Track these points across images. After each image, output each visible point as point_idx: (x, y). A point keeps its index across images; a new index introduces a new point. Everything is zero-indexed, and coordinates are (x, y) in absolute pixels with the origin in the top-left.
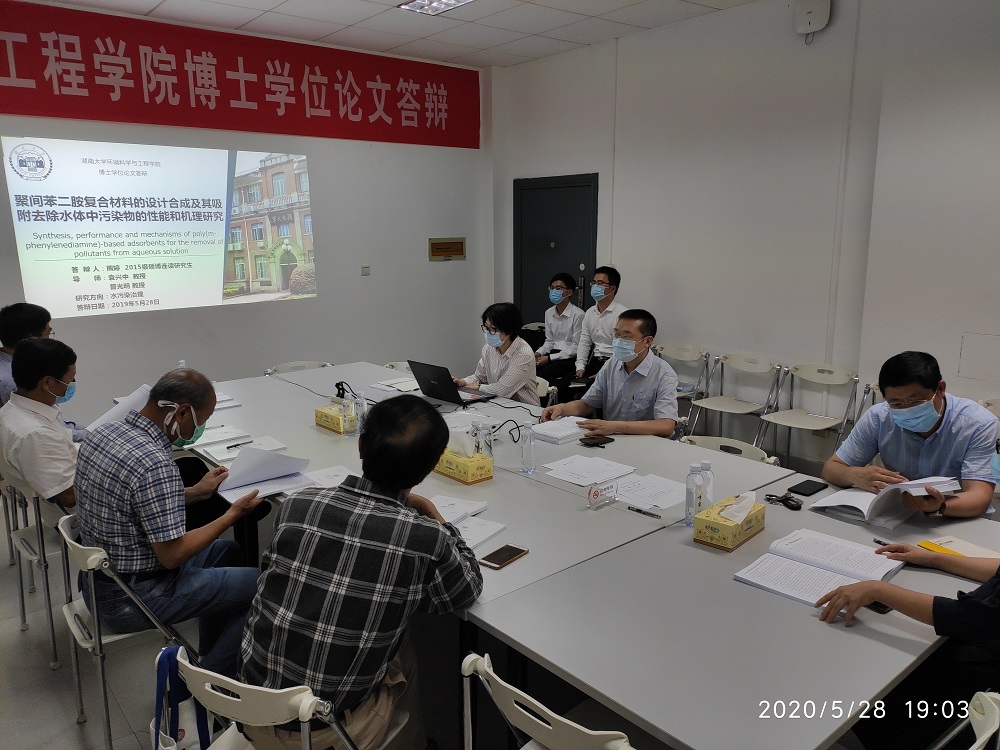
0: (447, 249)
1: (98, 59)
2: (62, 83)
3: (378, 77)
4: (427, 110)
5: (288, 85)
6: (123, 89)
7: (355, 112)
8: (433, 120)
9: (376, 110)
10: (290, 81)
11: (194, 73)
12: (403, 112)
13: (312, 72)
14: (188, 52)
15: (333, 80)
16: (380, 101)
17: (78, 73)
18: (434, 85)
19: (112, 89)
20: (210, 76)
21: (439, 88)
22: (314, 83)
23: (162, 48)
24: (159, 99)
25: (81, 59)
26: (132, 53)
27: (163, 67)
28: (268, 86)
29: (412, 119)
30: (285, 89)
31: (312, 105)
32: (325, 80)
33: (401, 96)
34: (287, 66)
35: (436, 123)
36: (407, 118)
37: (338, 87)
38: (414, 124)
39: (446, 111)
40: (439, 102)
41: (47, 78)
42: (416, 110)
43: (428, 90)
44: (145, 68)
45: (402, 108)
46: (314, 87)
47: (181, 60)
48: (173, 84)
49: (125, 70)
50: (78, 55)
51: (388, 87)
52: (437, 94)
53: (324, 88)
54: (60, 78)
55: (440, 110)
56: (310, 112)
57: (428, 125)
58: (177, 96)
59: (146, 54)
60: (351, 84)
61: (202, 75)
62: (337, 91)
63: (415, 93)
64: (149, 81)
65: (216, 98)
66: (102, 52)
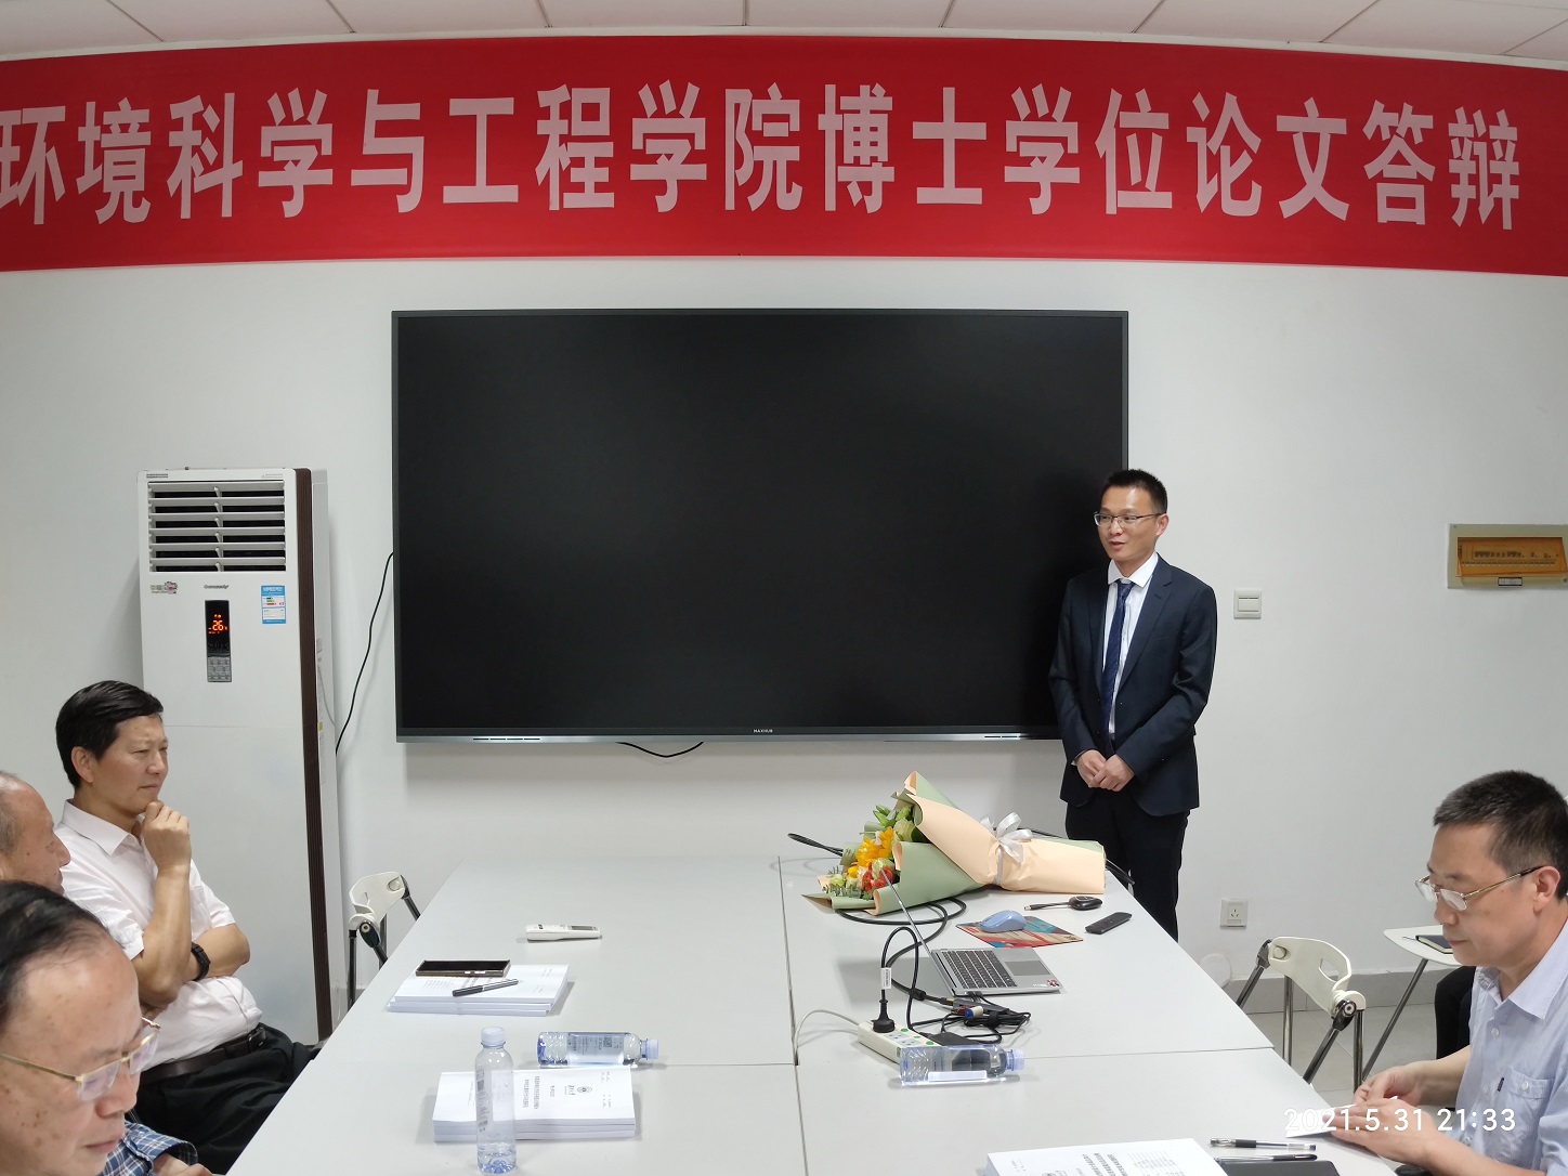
0: (1510, 555)
1: (640, 127)
2: (568, 186)
3: (1310, 105)
4: (1456, 179)
5: (1064, 141)
6: (683, 185)
7: (1240, 191)
8: (1474, 205)
9: (1300, 183)
10: (1071, 131)
11: (840, 135)
12: (1380, 186)
13: (1130, 105)
14: (830, 90)
15: (1183, 117)
16: (1313, 162)
17: (600, 162)
18: (1478, 116)
19: (660, 187)
20: (874, 137)
21: (1491, 120)
22: (1130, 131)
23: (774, 90)
24: (756, 201)
25: (607, 132)
26: (711, 109)
27: (773, 130)
28: (1011, 147)
29: (1409, 203)
30: (1056, 151)
31: (1124, 183)
32: (1162, 121)
33: (1377, 145)
34: (1064, 97)
35: (1485, 211)
36: (1394, 202)
37: (1195, 134)
38: (1417, 216)
39: (1514, 180)
40: (1491, 155)
41: (540, 180)
42: (1420, 180)
43: (1459, 128)
44: (734, 133)
45: (1380, 178)
46: (1132, 141)
47: (811, 110)
48: (789, 163)
49: (692, 143)
50: (602, 126)
51: (1339, 126)
52: (1486, 138)
53: (1157, 141)
54: (565, 175)
55: (1495, 179)
56: (1116, 200)
57: (1459, 217)
58: (797, 189)
59: (737, 107)
60: (1232, 125)
61: (857, 136)
62: (1195, 145)
63: (1418, 139)
64: (739, 163)
65: (885, 185)
66: (649, 114)
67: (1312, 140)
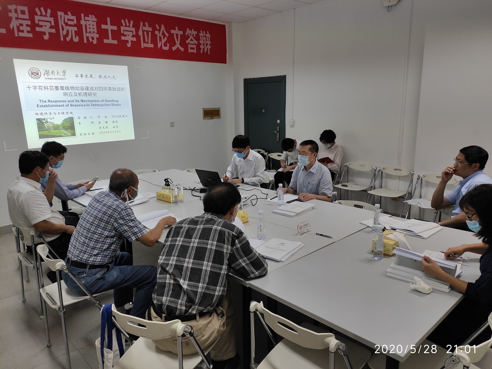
0: (212, 113)
1: (37, 18)
2: (19, 30)
3: (176, 28)
4: (201, 44)
5: (132, 32)
6: (50, 33)
7: (165, 45)
8: (204, 49)
9: (175, 44)
10: (133, 30)
11: (86, 26)
12: (189, 45)
13: (144, 25)
14: (82, 15)
15: (154, 29)
16: (177, 40)
17: (27, 25)
18: (204, 32)
19: (44, 33)
20: (93, 27)
21: (206, 33)
22: (145, 31)
23: (69, 13)
24: (68, 39)
25: (28, 18)
26: (54, 15)
27: (70, 23)
28: (122, 32)
29: (193, 49)
30: (131, 34)
31: (144, 42)
32: (150, 29)
33: (188, 37)
34: (132, 22)
35: (205, 51)
36: (191, 48)
37: (157, 32)
38: (195, 51)
39: (210, 45)
40: (206, 40)
41: (11, 28)
42: (195, 44)
43: (201, 34)
44: (61, 23)
45: (189, 43)
46: (145, 33)
47: (79, 19)
48: (75, 31)
49: (51, 24)
50: (27, 16)
51: (181, 33)
52: (205, 36)
53: (150, 33)
54: (18, 28)
55: (207, 44)
56: (143, 45)
57: (201, 52)
58: (77, 37)
59: (61, 16)
60: (163, 31)
61: (89, 26)
62: (157, 35)
63: (195, 36)
64: (63, 30)
65: (97, 38)
66: (39, 15)
67: (177, 35)
